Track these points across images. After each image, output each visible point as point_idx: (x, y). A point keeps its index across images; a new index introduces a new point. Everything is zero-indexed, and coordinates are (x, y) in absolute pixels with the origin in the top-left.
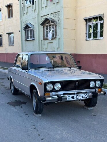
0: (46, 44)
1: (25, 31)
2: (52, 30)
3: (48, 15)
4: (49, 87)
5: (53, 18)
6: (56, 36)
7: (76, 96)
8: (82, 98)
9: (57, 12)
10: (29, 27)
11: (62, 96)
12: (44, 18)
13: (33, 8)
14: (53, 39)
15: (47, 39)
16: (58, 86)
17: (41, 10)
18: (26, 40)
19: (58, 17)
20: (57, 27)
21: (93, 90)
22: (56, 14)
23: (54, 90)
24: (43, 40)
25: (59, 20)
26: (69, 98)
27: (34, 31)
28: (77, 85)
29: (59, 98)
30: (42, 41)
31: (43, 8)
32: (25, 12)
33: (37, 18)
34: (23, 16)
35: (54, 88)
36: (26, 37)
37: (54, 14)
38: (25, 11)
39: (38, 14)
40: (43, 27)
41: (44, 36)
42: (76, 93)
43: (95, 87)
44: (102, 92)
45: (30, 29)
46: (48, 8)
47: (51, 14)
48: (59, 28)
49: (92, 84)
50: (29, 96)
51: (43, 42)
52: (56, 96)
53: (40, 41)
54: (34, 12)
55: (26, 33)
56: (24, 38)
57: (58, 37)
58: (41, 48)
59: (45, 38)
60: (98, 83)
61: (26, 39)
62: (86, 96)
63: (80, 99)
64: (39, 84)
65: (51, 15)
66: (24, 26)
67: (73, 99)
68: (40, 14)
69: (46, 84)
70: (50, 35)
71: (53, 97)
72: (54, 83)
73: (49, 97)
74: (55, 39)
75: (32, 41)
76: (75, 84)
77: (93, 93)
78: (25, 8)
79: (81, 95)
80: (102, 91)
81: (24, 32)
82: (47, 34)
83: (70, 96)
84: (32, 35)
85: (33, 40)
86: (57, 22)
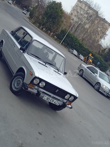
7: (50, 99)
8: (54, 103)
11: (41, 93)
21: (65, 101)
26: (45, 98)
28: (57, 91)
29: (39, 93)
35: (39, 84)
42: (52, 96)
43: (68, 100)
44: (70, 106)
49: (66, 97)
52: (37, 91)
60: (72, 98)
62: (57, 103)
63: (52, 102)
67: (47, 100)
71: (34, 90)
72: (41, 80)
76: (56, 90)
77: (64, 103)
79: (55, 101)
80: (70, 105)
83: (47, 96)
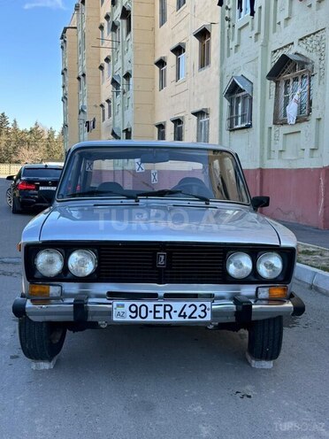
0: (281, 136)
1: (231, 101)
2: (299, 90)
3: (293, 44)
5: (304, 53)
6: (310, 111)
9: (317, 32)
10: (241, 90)
12: (280, 54)
13: (253, 29)
14: (299, 120)
15: (285, 123)
17: (274, 31)
18: (232, 130)
19: (318, 48)
20: (315, 81)
22: (314, 37)
24: (273, 126)
25: (322, 58)
27: (251, 99)
30: (271, 128)
31: (279, 23)
32: (233, 45)
33: (259, 59)
34: (229, 56)
36: (231, 119)
37: (309, 39)
38: (233, 40)
39: (265, 46)
40: (274, 84)
41: (276, 114)
45: (243, 93)
46: (291, 22)
47: (301, 39)
48: (321, 83)
51: (273, 132)
53: (266, 129)
54: (256, 40)
55: (231, 107)
56: (226, 123)
57: (315, 114)
58: (266, 151)
59: (279, 120)
61: (231, 126)
65: (301, 43)
66: (227, 84)
68: (270, 43)
70: (292, 109)
74: (306, 120)
75: (245, 130)
78: (233, 33)
81: (226, 103)
82: (286, 104)
84: (247, 112)
85: (248, 127)
86: (317, 64)
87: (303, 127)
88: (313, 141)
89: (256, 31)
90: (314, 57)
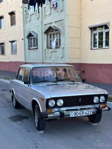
0: (50, 53)
1: (29, 39)
2: (56, 39)
3: (52, 23)
4: (52, 103)
5: (57, 26)
6: (60, 45)
7: (79, 113)
8: (86, 115)
9: (61, 20)
10: (32, 36)
11: (64, 112)
12: (48, 26)
13: (36, 16)
14: (56, 48)
15: (51, 48)
16: (61, 102)
17: (45, 18)
18: (29, 49)
19: (62, 25)
20: (61, 36)
21: (97, 106)
22: (60, 22)
23: (56, 106)
24: (47, 49)
25: (63, 29)
26: (72, 114)
27: (37, 39)
28: (80, 101)
29: (62, 114)
30: (45, 49)
31: (47, 15)
32: (28, 20)
33: (40, 26)
34: (26, 24)
35: (56, 104)
36: (29, 46)
37: (58, 22)
38: (28, 18)
39: (42, 22)
40: (46, 35)
41: (47, 45)
42: (79, 109)
43: (99, 103)
44: (106, 108)
45: (34, 37)
46: (51, 16)
47: (55, 22)
48: (64, 36)
49: (96, 100)
50: (31, 111)
51: (46, 51)
52: (59, 113)
53: (44, 50)
54: (38, 20)
55: (29, 41)
56: (27, 47)
57: (62, 46)
58: (44, 57)
59: (49, 47)
60: (102, 99)
61: (29, 48)
62: (90, 113)
63: (83, 115)
64: (41, 99)
65: (55, 23)
66: (27, 35)
67: (76, 116)
68: (43, 22)
69: (48, 100)
70: (54, 44)
72: (56, 99)
73: (51, 113)
74: (59, 48)
75: (35, 50)
76: (78, 100)
77: (96, 108)
78: (28, 16)
79: (85, 111)
80: (106, 106)
81: (27, 40)
82: (51, 43)
83: (73, 112)
84: (36, 44)
85: (37, 48)
86: (62, 30)
87: (58, 50)
88: (62, 54)
89: (38, 17)
90: (60, 28)
